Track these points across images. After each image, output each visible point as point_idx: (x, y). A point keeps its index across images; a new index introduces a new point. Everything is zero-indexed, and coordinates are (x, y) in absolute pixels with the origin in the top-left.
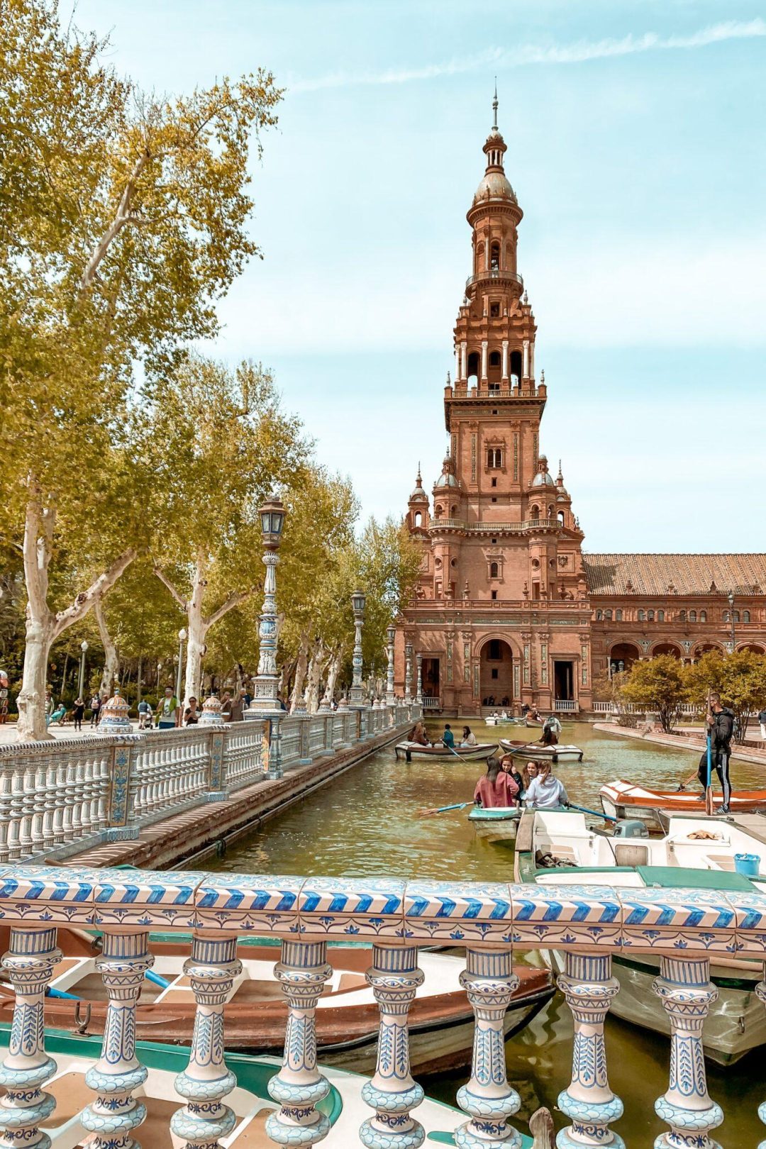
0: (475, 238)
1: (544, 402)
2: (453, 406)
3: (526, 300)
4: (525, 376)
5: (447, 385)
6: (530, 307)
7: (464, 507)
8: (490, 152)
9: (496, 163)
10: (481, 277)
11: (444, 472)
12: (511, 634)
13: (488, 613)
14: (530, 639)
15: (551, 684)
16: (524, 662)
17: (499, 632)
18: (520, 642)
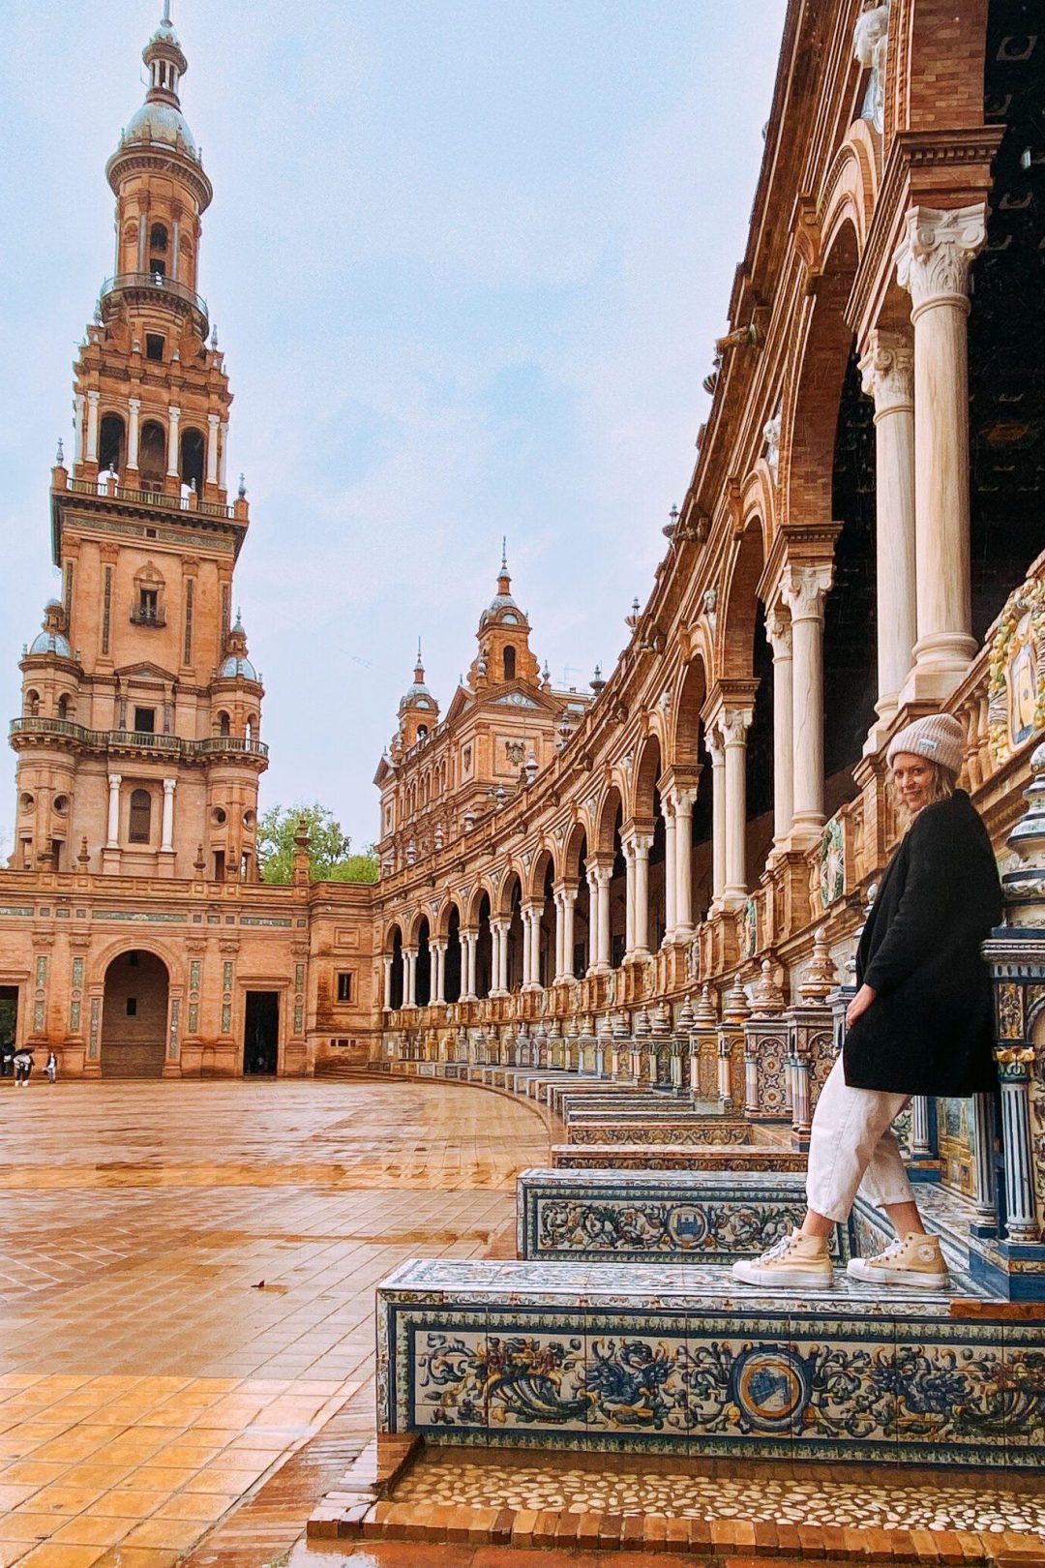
0: (121, 213)
1: (244, 529)
2: (68, 504)
3: (214, 343)
4: (211, 479)
5: (56, 464)
6: (221, 356)
7: (84, 702)
8: (157, 62)
9: (165, 85)
10: (131, 282)
11: (47, 626)
12: (167, 940)
13: (124, 901)
14: (203, 950)
15: (238, 1032)
16: (189, 993)
17: (145, 937)
18: (185, 956)
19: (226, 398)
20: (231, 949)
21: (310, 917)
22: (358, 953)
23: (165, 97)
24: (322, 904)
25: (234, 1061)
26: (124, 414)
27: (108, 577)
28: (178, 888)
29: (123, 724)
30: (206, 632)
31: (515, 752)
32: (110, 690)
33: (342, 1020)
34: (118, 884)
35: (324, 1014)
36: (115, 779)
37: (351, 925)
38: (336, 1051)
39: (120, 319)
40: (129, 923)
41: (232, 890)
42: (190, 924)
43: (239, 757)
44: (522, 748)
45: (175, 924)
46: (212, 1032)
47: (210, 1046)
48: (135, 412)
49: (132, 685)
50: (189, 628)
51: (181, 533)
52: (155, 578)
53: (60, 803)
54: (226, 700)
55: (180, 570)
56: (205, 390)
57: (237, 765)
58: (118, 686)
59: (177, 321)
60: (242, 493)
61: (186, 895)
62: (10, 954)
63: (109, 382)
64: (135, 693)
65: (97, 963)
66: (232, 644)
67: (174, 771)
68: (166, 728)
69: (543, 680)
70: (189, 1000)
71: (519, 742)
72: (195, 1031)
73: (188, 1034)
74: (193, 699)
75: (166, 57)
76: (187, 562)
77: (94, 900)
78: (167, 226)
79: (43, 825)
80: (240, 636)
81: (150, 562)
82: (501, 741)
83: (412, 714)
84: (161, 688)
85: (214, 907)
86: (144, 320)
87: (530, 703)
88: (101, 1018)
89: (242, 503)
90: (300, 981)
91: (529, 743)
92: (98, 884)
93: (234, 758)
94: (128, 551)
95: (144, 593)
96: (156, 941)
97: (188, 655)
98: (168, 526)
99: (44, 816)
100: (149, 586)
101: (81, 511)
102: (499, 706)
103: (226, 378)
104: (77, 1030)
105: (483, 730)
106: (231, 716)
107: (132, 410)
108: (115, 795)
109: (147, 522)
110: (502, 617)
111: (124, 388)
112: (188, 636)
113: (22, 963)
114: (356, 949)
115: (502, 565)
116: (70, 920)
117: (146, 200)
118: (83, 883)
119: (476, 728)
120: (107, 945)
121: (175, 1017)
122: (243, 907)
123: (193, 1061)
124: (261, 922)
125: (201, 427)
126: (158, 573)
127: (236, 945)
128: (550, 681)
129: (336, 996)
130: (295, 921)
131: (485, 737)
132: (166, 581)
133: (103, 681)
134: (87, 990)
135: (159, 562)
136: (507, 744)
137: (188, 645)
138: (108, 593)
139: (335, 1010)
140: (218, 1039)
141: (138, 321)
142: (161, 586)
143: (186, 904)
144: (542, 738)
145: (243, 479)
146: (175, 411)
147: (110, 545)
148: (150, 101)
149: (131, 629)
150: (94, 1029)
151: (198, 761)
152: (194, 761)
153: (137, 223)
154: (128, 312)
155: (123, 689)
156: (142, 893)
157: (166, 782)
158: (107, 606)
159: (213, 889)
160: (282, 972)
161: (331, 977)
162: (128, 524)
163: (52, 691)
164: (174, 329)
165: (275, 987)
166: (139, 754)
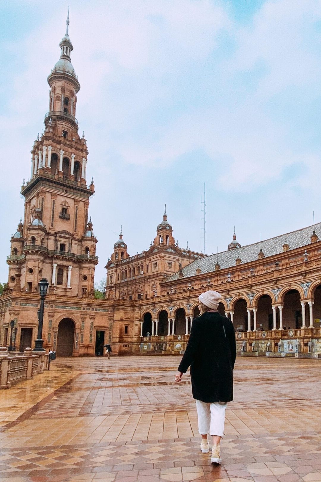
2: (43, 180)
4: (83, 177)
7: (45, 241)
10: (58, 114)
12: (76, 315)
13: (65, 303)
14: (85, 318)
15: (94, 343)
16: (81, 331)
17: (70, 314)
18: (80, 320)
19: (87, 153)
20: (92, 318)
21: (114, 309)
22: (130, 320)
23: (67, 58)
24: (121, 306)
25: (92, 351)
26: (58, 154)
27: (54, 203)
28: (79, 299)
29: (57, 248)
30: (80, 223)
31: (170, 265)
32: (53, 237)
33: (125, 339)
34: (62, 298)
35: (121, 337)
36: (55, 265)
37: (129, 312)
38: (124, 348)
39: (55, 124)
40: (65, 309)
41: (93, 300)
42: (82, 310)
43: (93, 261)
44: (172, 264)
45: (78, 310)
46: (86, 343)
47: (87, 347)
48: (62, 154)
49: (60, 237)
50: (76, 221)
51: (75, 192)
52: (67, 205)
53: (41, 271)
54: (88, 244)
55: (74, 203)
56: (82, 150)
57: (91, 263)
58: (56, 236)
59: (72, 128)
60: (92, 182)
61: (81, 302)
62: (31, 318)
63: (54, 144)
64: (61, 239)
65: (56, 322)
66: (88, 227)
67: (71, 263)
68: (69, 250)
69: (176, 245)
70: (81, 333)
71: (171, 262)
72: (82, 343)
73: (81, 343)
74: (76, 242)
75: (67, 46)
76: (75, 201)
77: (56, 302)
78: (69, 98)
79: (36, 278)
80: (91, 224)
81: (65, 200)
82: (167, 261)
83: (120, 248)
84: (68, 238)
85: (89, 305)
86: (62, 126)
87: (174, 251)
88: (57, 338)
89: (92, 185)
90: (111, 328)
91: (173, 263)
92: (57, 297)
93: (91, 261)
94: (59, 196)
95: (63, 209)
96: (73, 315)
97: (75, 229)
98: (72, 190)
99: (36, 275)
100: (65, 207)
101: (47, 182)
102: (166, 252)
103: (87, 148)
104: (50, 342)
105: (163, 258)
106: (90, 248)
107: (61, 154)
108: (54, 270)
109: (65, 188)
110: (166, 227)
111: (59, 146)
112: (76, 223)
113: (34, 321)
114: (130, 319)
115: (164, 212)
116: (48, 308)
117: (63, 90)
118: (53, 297)
119: (160, 257)
120: (59, 316)
121: (77, 338)
122: (97, 305)
123: (82, 351)
124: (101, 310)
125: (80, 161)
126: (67, 203)
127: (94, 317)
128: (178, 245)
129: (124, 333)
130: (110, 310)
131: (163, 260)
132: (70, 206)
133: (52, 235)
134: (53, 330)
135: (68, 200)
136: (168, 262)
137: (76, 226)
138: (53, 208)
139: (124, 336)
140: (88, 345)
141: (60, 126)
142: (68, 207)
143: (81, 304)
144: (176, 261)
145: (93, 178)
146: (73, 156)
147: (55, 194)
148: (61, 59)
149: (59, 220)
150: (55, 341)
151: (79, 261)
152: (77, 261)
153: (60, 96)
154: (58, 122)
155: (58, 238)
156: (69, 301)
157: (69, 267)
158: (53, 212)
159: (88, 300)
160: (106, 325)
161: (123, 327)
162: (60, 188)
163: (40, 237)
164: (71, 130)
165: (104, 329)
166: (63, 258)
